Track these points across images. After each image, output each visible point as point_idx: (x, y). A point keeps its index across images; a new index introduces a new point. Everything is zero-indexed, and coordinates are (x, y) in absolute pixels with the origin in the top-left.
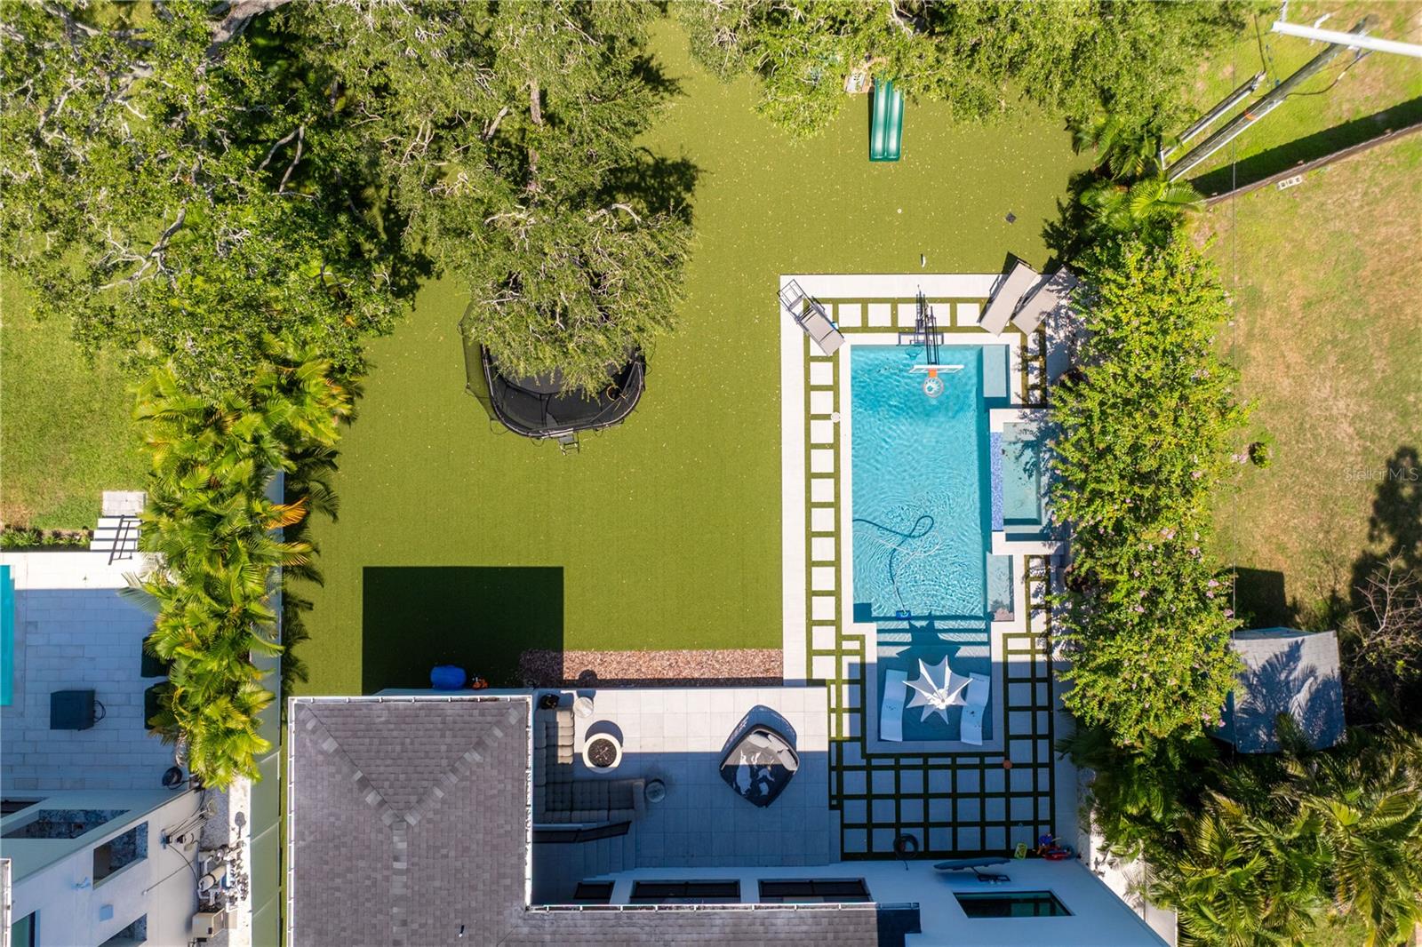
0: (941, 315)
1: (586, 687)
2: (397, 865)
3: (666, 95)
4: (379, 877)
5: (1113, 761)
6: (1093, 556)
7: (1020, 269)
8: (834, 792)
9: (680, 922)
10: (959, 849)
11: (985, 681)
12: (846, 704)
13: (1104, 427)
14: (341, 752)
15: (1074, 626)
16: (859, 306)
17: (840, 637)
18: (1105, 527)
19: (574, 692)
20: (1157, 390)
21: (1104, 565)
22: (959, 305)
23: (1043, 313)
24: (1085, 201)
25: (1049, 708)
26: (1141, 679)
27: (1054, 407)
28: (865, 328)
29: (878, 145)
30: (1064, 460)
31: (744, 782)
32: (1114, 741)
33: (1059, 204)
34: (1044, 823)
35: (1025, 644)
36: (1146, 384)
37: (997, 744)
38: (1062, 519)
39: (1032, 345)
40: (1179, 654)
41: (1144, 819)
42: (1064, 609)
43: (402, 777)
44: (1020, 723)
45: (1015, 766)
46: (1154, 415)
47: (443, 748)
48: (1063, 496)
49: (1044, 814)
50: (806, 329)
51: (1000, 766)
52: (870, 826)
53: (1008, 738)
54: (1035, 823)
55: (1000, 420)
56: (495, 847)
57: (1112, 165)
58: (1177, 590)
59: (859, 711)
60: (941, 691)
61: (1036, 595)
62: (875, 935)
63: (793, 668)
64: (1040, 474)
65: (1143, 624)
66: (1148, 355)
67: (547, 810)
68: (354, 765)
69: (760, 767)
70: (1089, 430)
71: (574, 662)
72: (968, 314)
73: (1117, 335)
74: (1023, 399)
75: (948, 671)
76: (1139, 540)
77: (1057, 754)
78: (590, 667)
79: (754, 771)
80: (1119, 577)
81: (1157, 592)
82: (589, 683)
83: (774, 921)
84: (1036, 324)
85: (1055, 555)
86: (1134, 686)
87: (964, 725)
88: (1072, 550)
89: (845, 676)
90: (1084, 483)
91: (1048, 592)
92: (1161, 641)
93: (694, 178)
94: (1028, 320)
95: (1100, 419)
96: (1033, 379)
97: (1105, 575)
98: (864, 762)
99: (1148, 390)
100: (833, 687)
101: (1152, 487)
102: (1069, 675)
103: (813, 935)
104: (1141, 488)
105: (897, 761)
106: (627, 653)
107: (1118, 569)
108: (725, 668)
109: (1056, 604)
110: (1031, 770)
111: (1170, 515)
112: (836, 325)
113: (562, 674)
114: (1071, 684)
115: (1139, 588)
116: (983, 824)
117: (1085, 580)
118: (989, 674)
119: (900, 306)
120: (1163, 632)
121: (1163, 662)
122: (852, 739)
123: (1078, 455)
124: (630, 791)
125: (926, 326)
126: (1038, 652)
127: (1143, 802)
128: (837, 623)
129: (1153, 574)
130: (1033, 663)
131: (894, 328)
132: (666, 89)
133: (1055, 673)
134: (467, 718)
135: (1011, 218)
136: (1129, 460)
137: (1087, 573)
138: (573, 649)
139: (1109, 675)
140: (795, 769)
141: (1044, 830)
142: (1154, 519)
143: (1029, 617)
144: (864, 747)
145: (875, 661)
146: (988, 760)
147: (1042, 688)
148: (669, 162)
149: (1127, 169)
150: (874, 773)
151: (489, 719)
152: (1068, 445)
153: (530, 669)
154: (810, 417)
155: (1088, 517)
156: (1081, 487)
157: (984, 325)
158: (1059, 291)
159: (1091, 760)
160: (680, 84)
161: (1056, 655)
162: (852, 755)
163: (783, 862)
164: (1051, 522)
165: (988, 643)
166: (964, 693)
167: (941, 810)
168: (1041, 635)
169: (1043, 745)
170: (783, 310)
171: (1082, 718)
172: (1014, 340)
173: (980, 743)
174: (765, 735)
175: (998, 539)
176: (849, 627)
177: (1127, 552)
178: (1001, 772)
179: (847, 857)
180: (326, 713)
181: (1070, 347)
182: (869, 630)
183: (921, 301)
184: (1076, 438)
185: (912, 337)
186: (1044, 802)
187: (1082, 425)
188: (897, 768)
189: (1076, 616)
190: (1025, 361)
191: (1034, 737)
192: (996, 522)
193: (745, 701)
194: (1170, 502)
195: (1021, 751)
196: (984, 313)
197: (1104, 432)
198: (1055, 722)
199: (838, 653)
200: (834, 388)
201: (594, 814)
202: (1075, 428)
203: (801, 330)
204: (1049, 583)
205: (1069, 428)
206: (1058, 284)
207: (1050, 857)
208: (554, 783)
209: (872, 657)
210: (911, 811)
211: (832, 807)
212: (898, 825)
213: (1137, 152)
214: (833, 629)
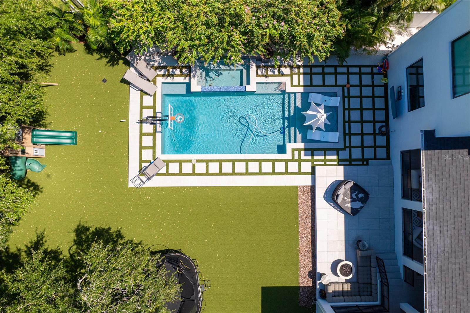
0: (148, 113)
1: (315, 275)
3: (44, 239)
5: (350, 39)
6: (257, 46)
7: (126, 77)
8: (361, 163)
9: (432, 245)
10: (384, 107)
11: (312, 95)
12: (322, 157)
13: (197, 39)
15: (289, 55)
16: (143, 150)
17: (293, 160)
18: (244, 40)
19: (318, 282)
20: (180, 15)
21: (262, 41)
22: (144, 105)
23: (147, 67)
24: (95, 47)
25: (323, 67)
26: (315, 24)
27: (188, 63)
28: (153, 148)
29: (68, 141)
30: (213, 58)
31: (358, 205)
32: (342, 38)
33: (98, 59)
34: (372, 70)
35: (295, 77)
36: (177, 20)
37: (339, 90)
38: (240, 60)
39: (162, 72)
40: (303, 5)
41: (375, 26)
42: (280, 59)
44: (330, 80)
45: (348, 82)
46: (191, 15)
48: (230, 59)
49: (369, 70)
50: (153, 176)
51: (348, 89)
52: (375, 147)
53: (336, 85)
54: (372, 74)
55: (195, 87)
57: (79, 35)
58: (273, 7)
59: (325, 151)
60: (318, 116)
61: (274, 72)
62: (436, 151)
63: (307, 181)
64: (221, 69)
65: (289, 22)
66: (162, 18)
67: (371, 295)
69: (351, 197)
70: (199, 46)
71: (304, 281)
72: (148, 101)
73: (153, 32)
74: (187, 76)
75: (309, 112)
76: (250, 24)
77: (345, 64)
78: (307, 274)
79: (353, 200)
80: (268, 33)
81: (274, 15)
82: (314, 274)
83: (431, 200)
84: (152, 70)
85: (256, 63)
86: (318, 27)
87: (331, 105)
88: (255, 55)
89: (310, 157)
90: (224, 49)
91: (273, 66)
92: (297, 14)
93: (83, 227)
94: (150, 73)
95: (194, 42)
96: (178, 72)
97: (267, 40)
98: (348, 149)
99: (180, 18)
100: (315, 163)
101: (225, 17)
102: (312, 58)
103: (437, 181)
104: (226, 22)
105: (347, 134)
106: (300, 258)
107: (264, 33)
108: (307, 212)
109: (278, 63)
110: (350, 75)
111: (238, 9)
112: (152, 161)
113: (309, 287)
114: (315, 57)
115: (273, 24)
116: (373, 97)
117: (268, 50)
118: (309, 93)
119: (143, 132)
120: (293, 14)
121: (307, 14)
122: (338, 155)
123: (211, 52)
124: (362, 257)
125: (153, 121)
126: (299, 71)
127: (367, 25)
128: (287, 161)
129: (266, 17)
130: (304, 74)
131: (153, 134)
132: (42, 239)
133: (310, 64)
135: (104, 81)
136: (213, 28)
137: (265, 49)
138: (298, 282)
139: (312, 39)
140: (353, 182)
141: (375, 70)
142: (241, 16)
143: (283, 75)
144: (341, 149)
145: (303, 144)
146: (346, 94)
147: (315, 70)
148: (75, 238)
149: (80, 28)
150: (352, 145)
152: (206, 57)
153: (308, 302)
154: (194, 174)
155: (240, 48)
156: (226, 51)
157: (152, 94)
158: (137, 60)
159: (348, 48)
160: (39, 233)
161: (300, 64)
162: (345, 154)
163: (391, 185)
164: (242, 65)
165: (295, 94)
166: (318, 105)
167: (368, 115)
168: (291, 70)
169: (339, 70)
170: (144, 186)
171: (331, 53)
172: (160, 80)
173: (339, 98)
174: (338, 196)
175: (249, 89)
176: (288, 156)
177: (256, 29)
178: (351, 88)
179: (388, 157)
181: (164, 55)
182: (289, 147)
183: (141, 122)
184: (203, 53)
185: (158, 126)
186: (364, 70)
187: (197, 50)
188: (350, 134)
189: (284, 55)
190: (169, 75)
191: (336, 74)
192: (241, 89)
193: (321, 203)
194: (232, 9)
195: (342, 80)
196: (147, 94)
197: (200, 39)
198: (329, 64)
199: (300, 160)
200: (181, 162)
201: (373, 274)
202: (198, 53)
203: (154, 177)
204: (268, 66)
205: (198, 55)
206: (134, 60)
207: (387, 68)
208: (359, 291)
209: (302, 146)
210: (368, 128)
211: (367, 164)
212: (374, 134)
213: (72, 22)
214: (289, 163)
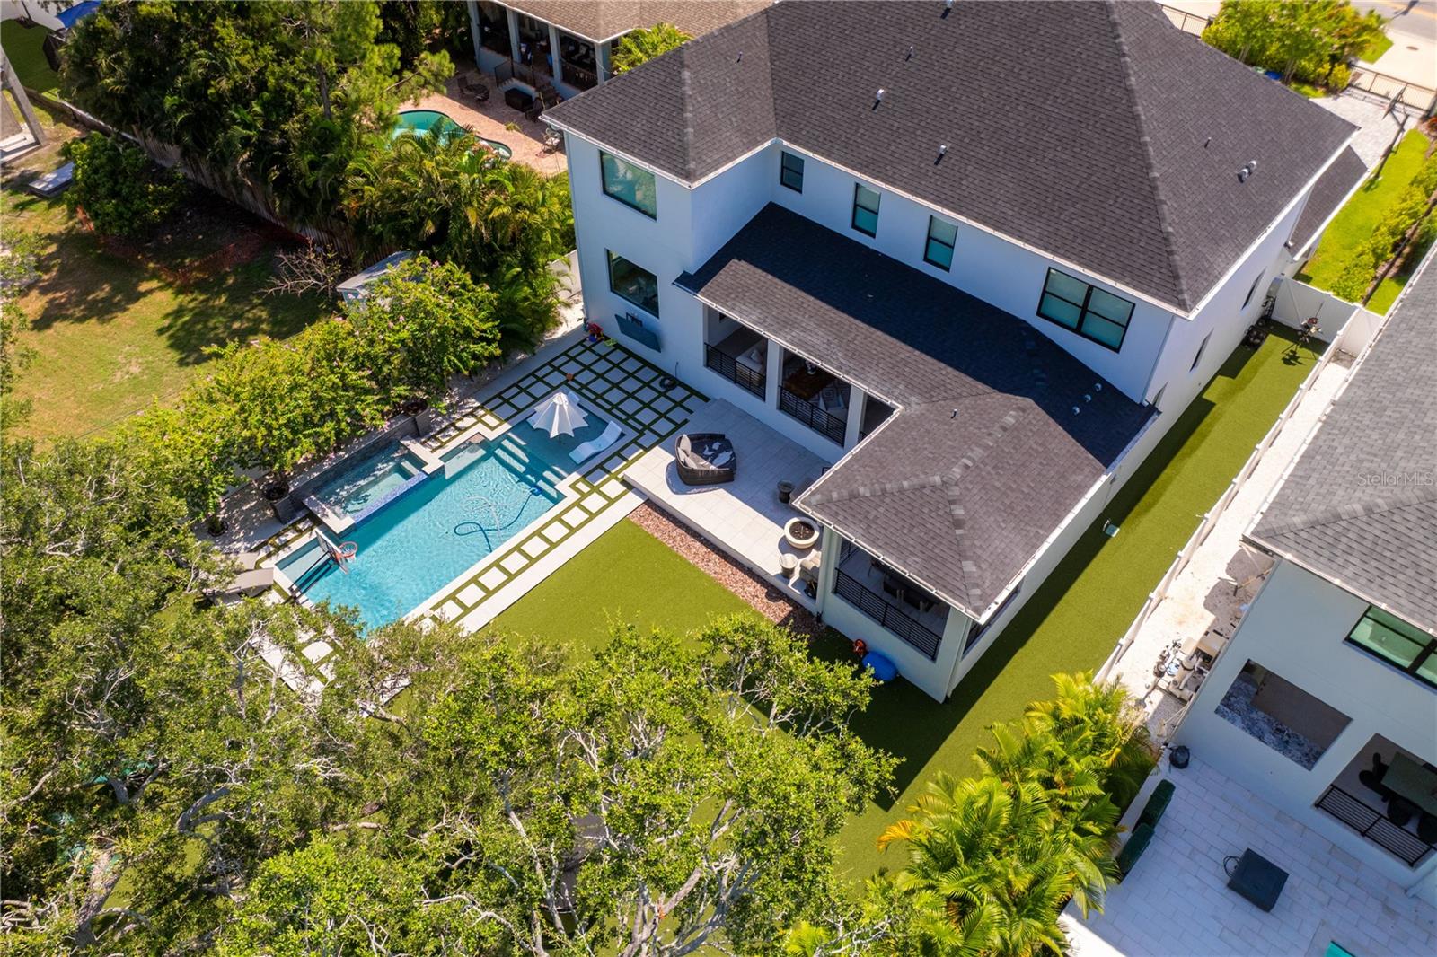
1: (776, 587)
2: (970, 463)
4: (989, 468)
10: (642, 365)
12: (624, 463)
14: (962, 556)
17: (584, 496)
31: (724, 456)
34: (584, 346)
35: (488, 418)
43: (926, 510)
44: (539, 389)
45: (567, 375)
47: (881, 510)
49: (579, 349)
51: (575, 380)
52: (678, 404)
54: (588, 349)
56: (895, 444)
59: (619, 455)
61: (450, 435)
63: (632, 502)
68: (959, 540)
69: (706, 456)
71: (776, 613)
78: (767, 601)
82: (775, 590)
89: (606, 476)
91: (441, 431)
96: (290, 535)
98: (647, 430)
100: (620, 476)
105: (627, 419)
106: (734, 591)
108: (674, 535)
109: (445, 424)
110: (561, 369)
116: (616, 366)
122: (640, 446)
126: (486, 411)
128: (578, 504)
134: (850, 519)
138: (769, 620)
143: (468, 428)
144: (638, 438)
146: (578, 386)
150: (647, 423)
151: (834, 508)
162: (649, 439)
167: (631, 385)
168: (474, 416)
172: (269, 563)
176: (572, 497)
178: (577, 378)
180: (957, 592)
182: (561, 488)
186: (573, 353)
188: (631, 416)
190: (279, 548)
191: (540, 379)
195: (555, 379)
199: (596, 489)
204: (435, 434)
209: (578, 474)
210: (647, 395)
212: (662, 394)
214: (583, 503)
